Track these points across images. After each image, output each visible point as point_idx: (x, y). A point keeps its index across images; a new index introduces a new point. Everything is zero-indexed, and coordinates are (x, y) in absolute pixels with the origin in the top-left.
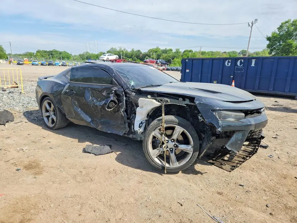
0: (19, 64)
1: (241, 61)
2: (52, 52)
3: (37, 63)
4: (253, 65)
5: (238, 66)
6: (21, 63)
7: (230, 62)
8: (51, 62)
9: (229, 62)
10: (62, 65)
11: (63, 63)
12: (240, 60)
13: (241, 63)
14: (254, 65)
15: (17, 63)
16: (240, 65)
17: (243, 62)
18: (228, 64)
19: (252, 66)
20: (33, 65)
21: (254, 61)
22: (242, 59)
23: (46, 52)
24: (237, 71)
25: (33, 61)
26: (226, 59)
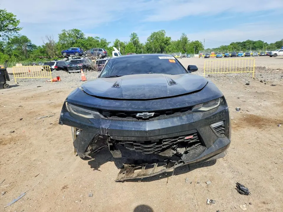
0: (206, 57)
2: (244, 43)
3: (220, 55)
6: (208, 56)
8: (234, 53)
10: (245, 56)
11: (247, 53)
15: (205, 57)
20: (217, 57)
23: (239, 43)
25: (218, 54)
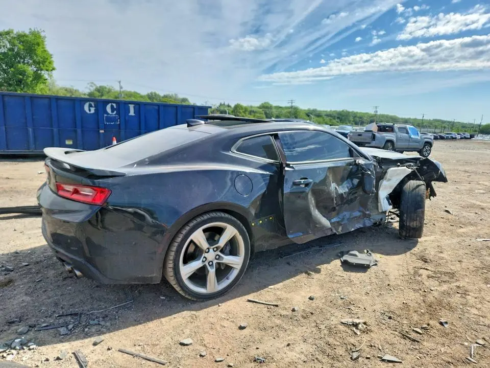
1: (112, 107)
4: (132, 113)
5: (108, 114)
7: (93, 106)
9: (90, 106)
12: (110, 105)
13: (113, 109)
14: (134, 113)
16: (112, 112)
17: (115, 107)
18: (90, 110)
19: (131, 116)
21: (132, 107)
22: (114, 103)
24: (108, 122)
26: (85, 100)
